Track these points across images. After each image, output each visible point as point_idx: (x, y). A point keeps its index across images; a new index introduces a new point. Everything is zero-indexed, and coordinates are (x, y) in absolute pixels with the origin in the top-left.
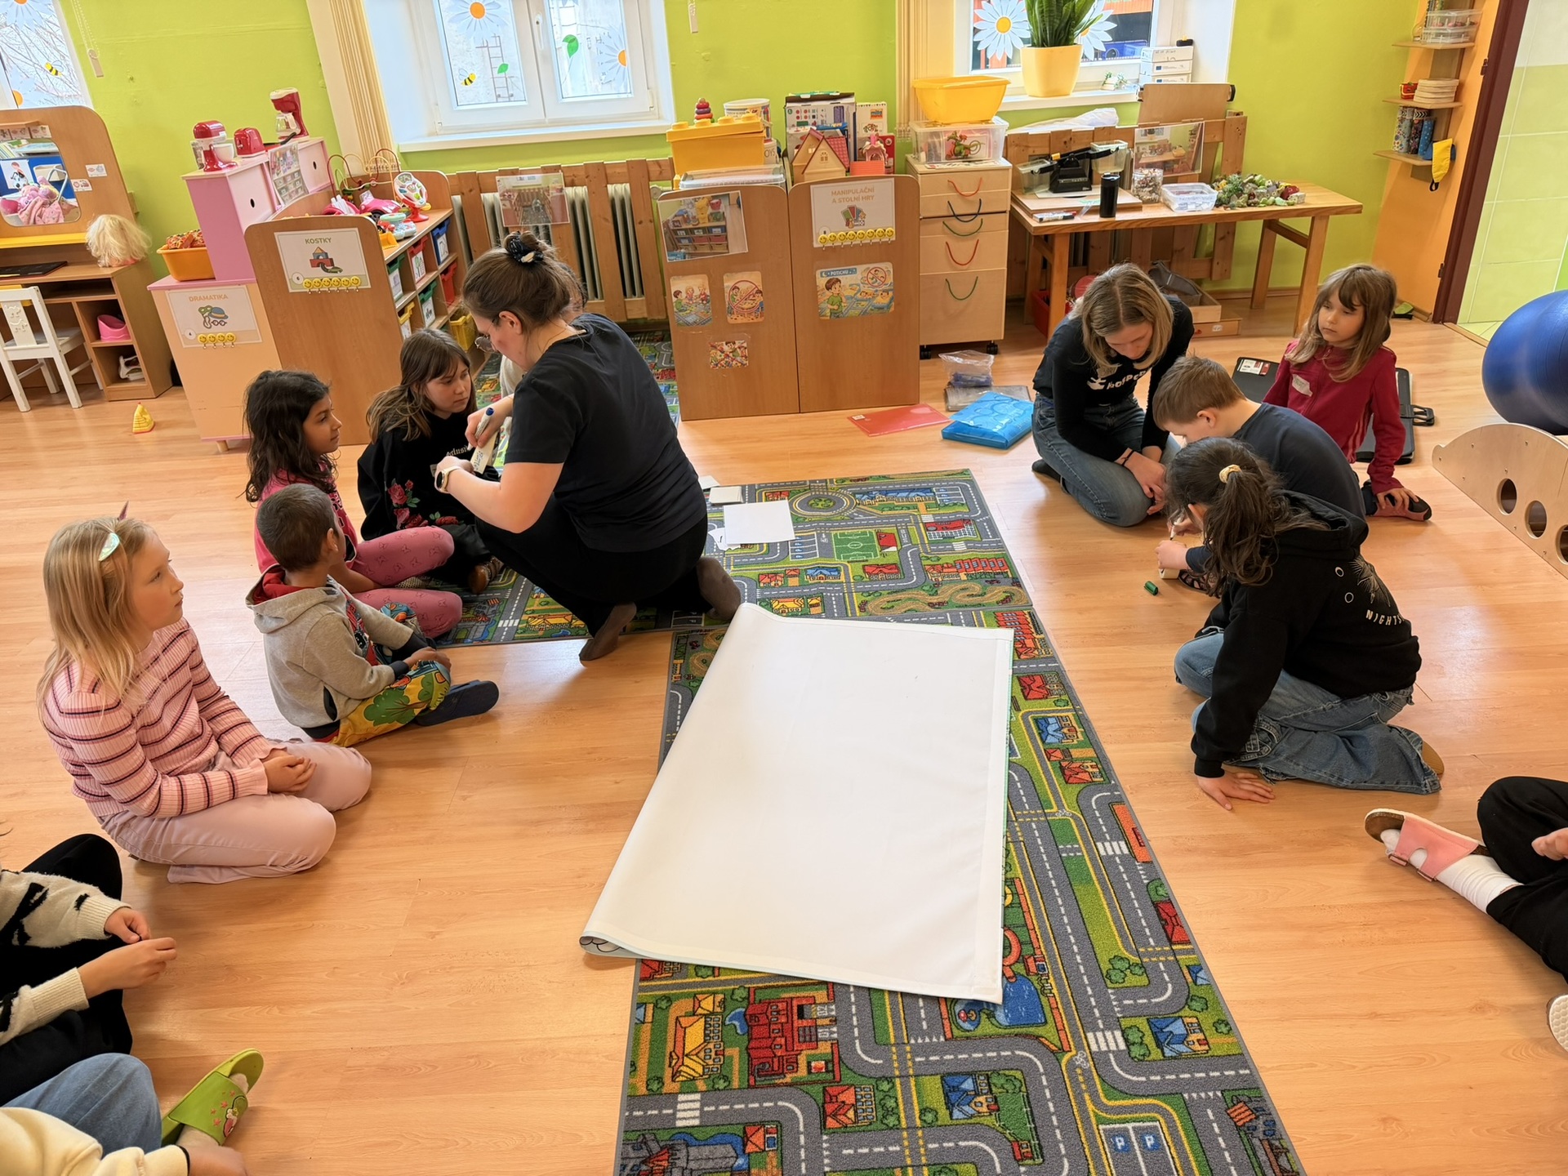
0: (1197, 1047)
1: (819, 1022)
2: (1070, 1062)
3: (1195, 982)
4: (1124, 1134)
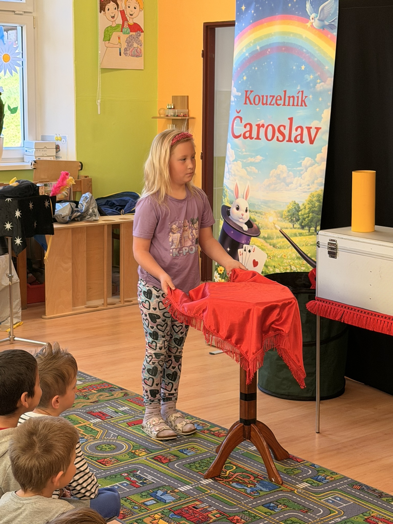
0: (331, 479)
1: (205, 508)
2: (297, 491)
3: (315, 467)
4: (330, 499)
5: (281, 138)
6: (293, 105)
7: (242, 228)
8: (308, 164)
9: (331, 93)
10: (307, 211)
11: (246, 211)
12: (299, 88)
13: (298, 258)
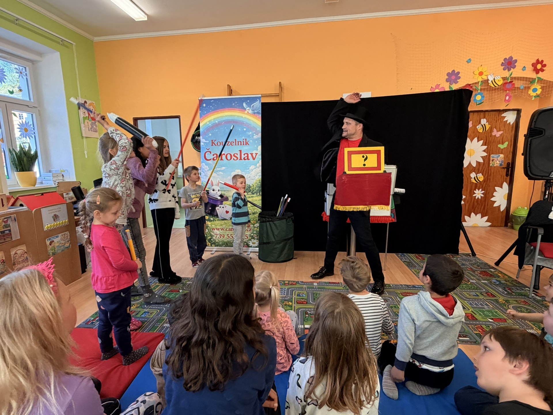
5: (235, 158)
6: (241, 145)
7: (217, 198)
8: (253, 168)
9: (260, 139)
10: (255, 187)
11: (219, 191)
12: (243, 138)
13: (252, 206)
